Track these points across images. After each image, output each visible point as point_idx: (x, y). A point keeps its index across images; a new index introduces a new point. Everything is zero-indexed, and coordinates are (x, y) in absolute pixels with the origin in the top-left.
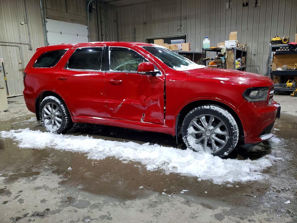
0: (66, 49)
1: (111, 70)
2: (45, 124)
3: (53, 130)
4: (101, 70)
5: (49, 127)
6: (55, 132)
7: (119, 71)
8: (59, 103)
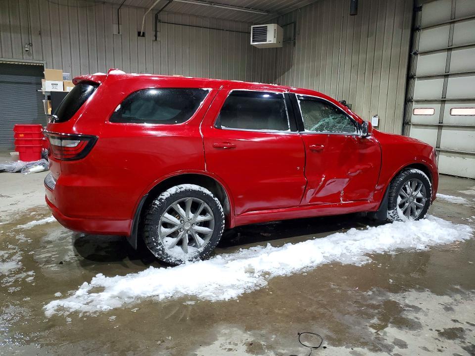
0: (205, 89)
1: (306, 131)
2: (166, 248)
3: (188, 255)
4: (289, 130)
5: (176, 253)
6: (196, 258)
7: (319, 132)
8: (212, 195)
